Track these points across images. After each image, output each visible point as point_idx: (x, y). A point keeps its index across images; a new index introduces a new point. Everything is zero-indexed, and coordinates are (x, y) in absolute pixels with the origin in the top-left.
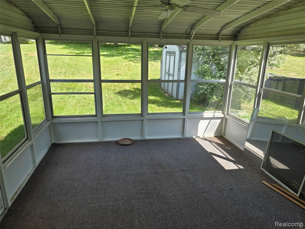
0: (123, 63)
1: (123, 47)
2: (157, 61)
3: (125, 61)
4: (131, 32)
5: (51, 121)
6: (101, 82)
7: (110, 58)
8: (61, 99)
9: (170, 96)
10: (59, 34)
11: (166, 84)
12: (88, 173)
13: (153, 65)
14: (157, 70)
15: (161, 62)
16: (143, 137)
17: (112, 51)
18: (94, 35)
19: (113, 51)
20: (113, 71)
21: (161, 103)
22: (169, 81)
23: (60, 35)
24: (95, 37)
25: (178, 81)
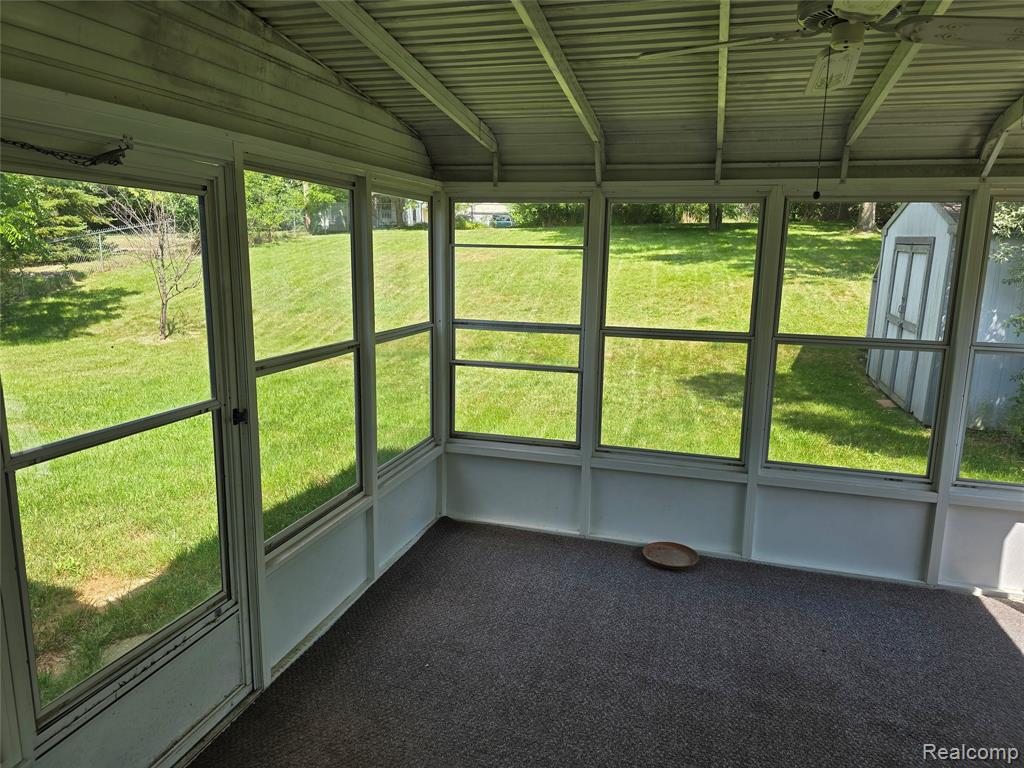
0: (727, 284)
1: (737, 231)
2: (863, 275)
3: (738, 275)
4: (723, 162)
5: (445, 447)
6: (604, 335)
7: (686, 266)
8: (511, 386)
9: (899, 408)
10: (492, 184)
11: (889, 353)
12: (514, 638)
13: (843, 292)
14: (860, 309)
15: (876, 281)
16: (740, 553)
17: (699, 242)
18: (594, 180)
19: (702, 244)
20: (689, 307)
21: (852, 431)
22: (899, 345)
23: (495, 185)
24: (599, 186)
25: (918, 346)
